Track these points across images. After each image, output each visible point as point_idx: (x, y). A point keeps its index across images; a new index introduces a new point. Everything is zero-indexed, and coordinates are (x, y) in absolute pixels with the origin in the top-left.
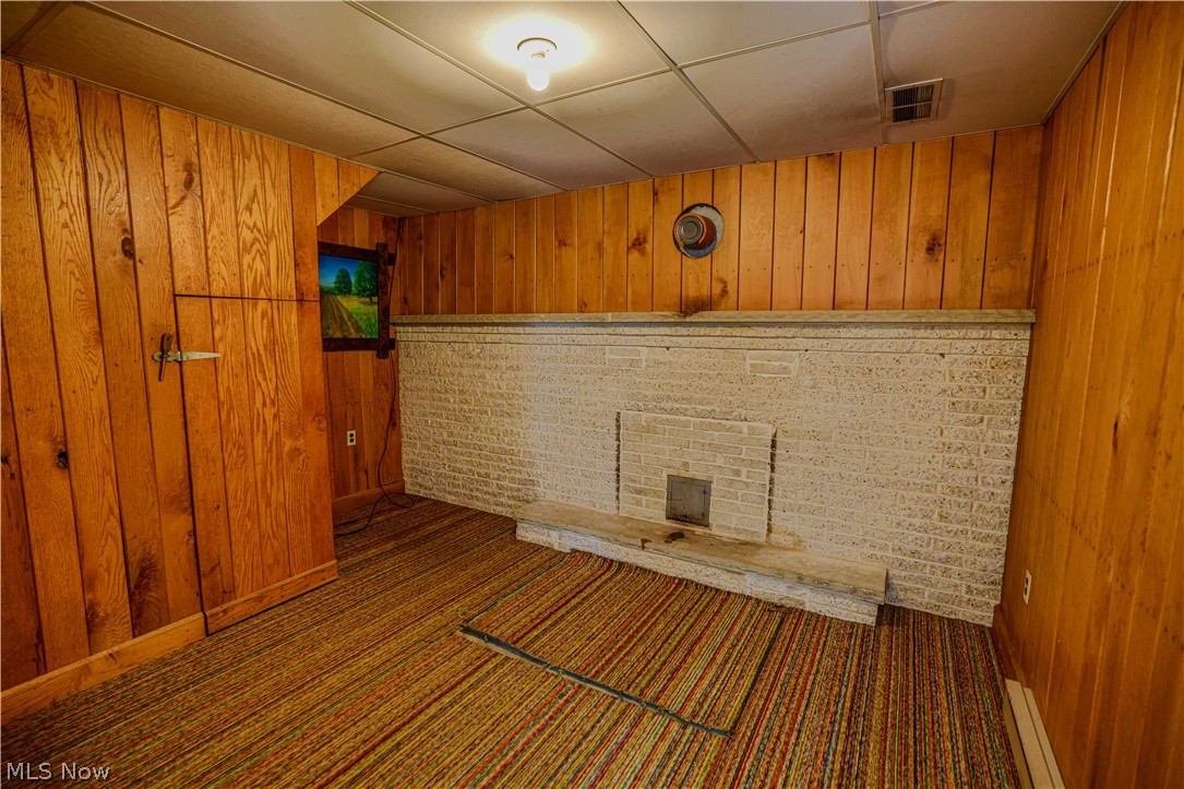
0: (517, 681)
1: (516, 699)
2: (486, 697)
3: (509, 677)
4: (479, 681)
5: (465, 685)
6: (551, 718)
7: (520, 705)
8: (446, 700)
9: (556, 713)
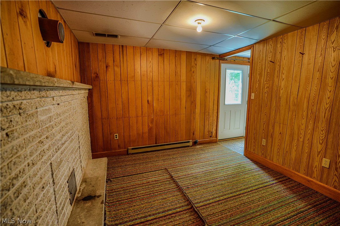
0: (196, 196)
1: (199, 191)
2: (206, 195)
3: (197, 198)
4: (206, 201)
5: (211, 201)
6: (194, 184)
7: (199, 190)
8: (218, 199)
9: (192, 185)
